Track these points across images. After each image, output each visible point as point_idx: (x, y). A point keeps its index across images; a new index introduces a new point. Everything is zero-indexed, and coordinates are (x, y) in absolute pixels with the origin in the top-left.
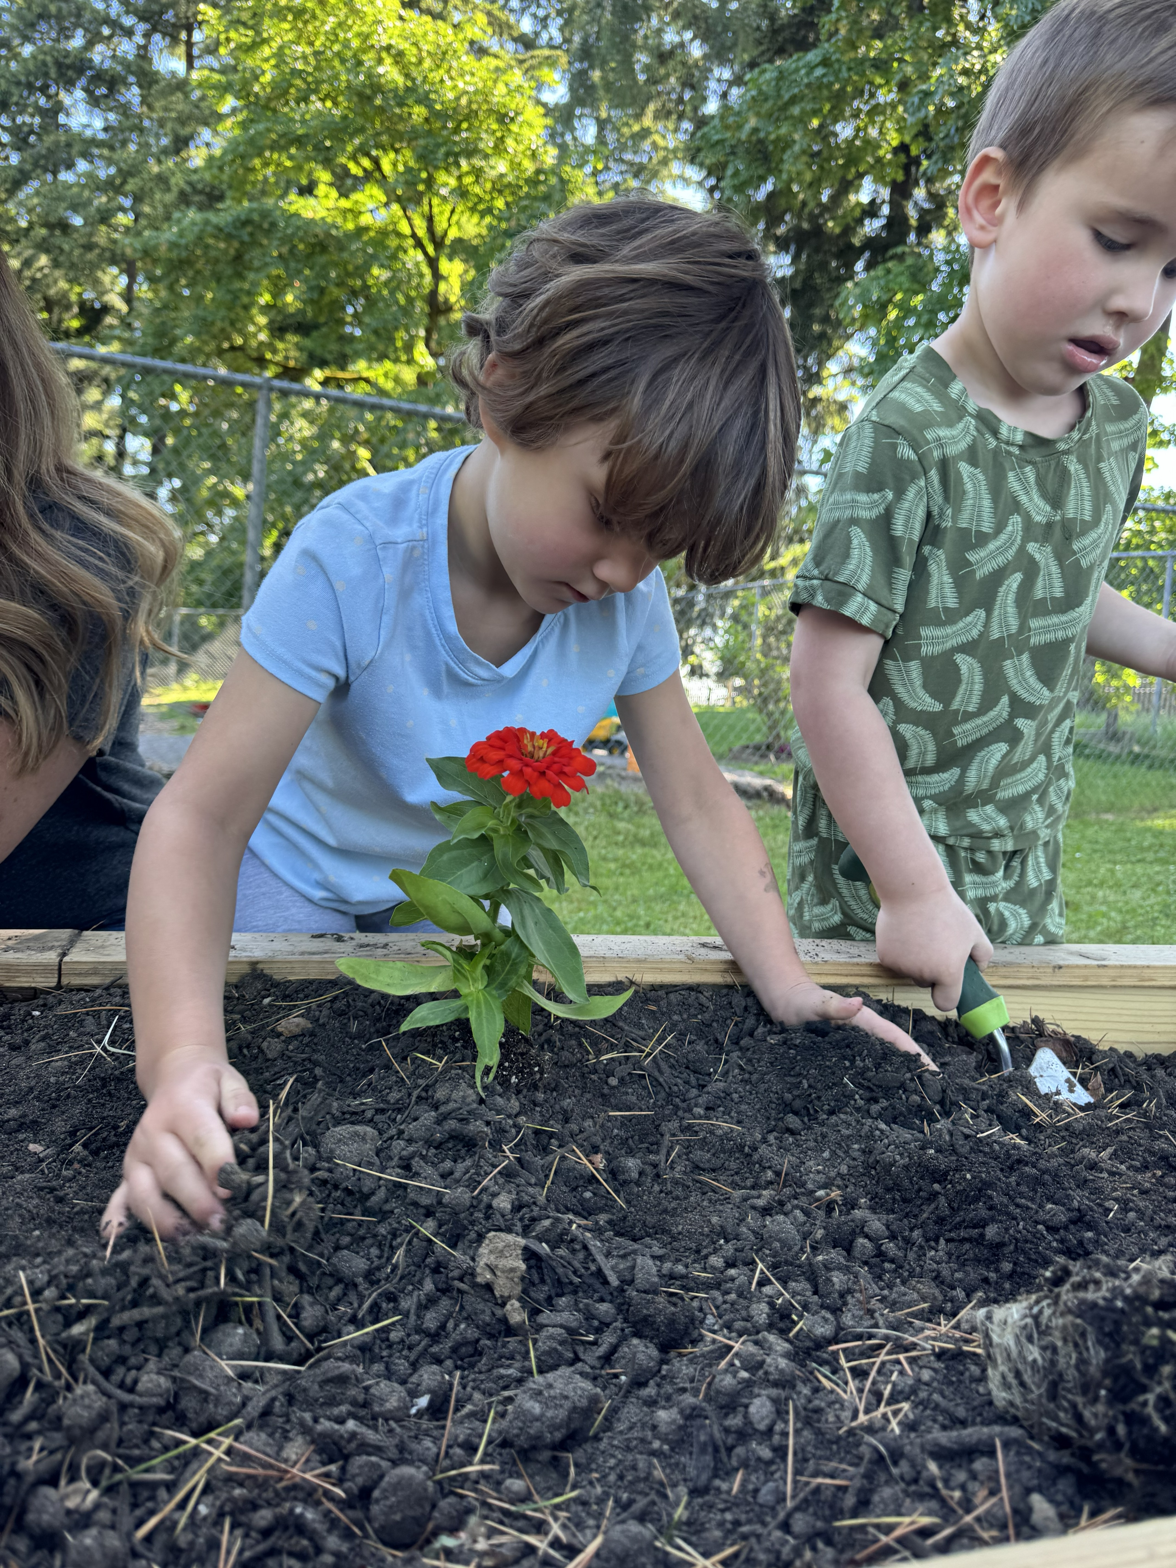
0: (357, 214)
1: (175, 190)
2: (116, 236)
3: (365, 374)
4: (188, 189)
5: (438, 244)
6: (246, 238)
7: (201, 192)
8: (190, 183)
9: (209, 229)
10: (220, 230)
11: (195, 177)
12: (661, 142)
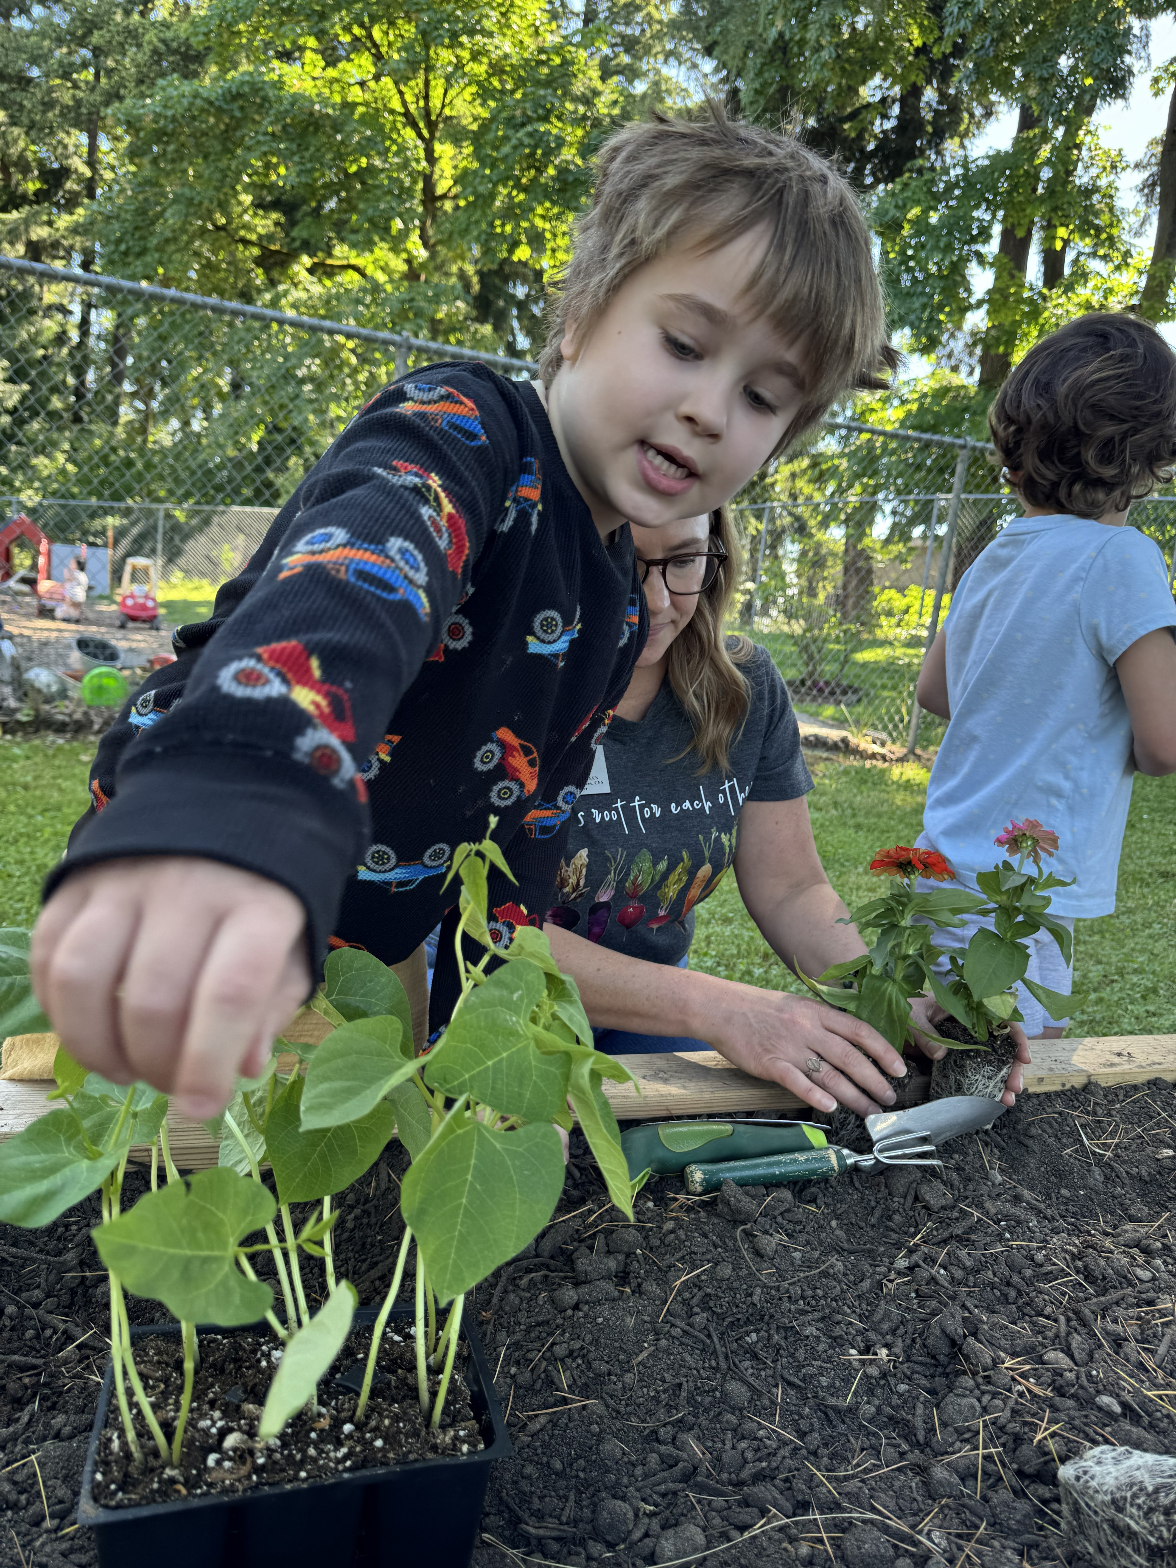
0: (346, 87)
1: (147, 48)
2: (80, 94)
3: (353, 261)
4: (162, 47)
5: (432, 126)
6: (238, 114)
7: (175, 52)
8: (163, 41)
9: (199, 102)
10: (211, 103)
11: (169, 35)
12: (656, 15)
